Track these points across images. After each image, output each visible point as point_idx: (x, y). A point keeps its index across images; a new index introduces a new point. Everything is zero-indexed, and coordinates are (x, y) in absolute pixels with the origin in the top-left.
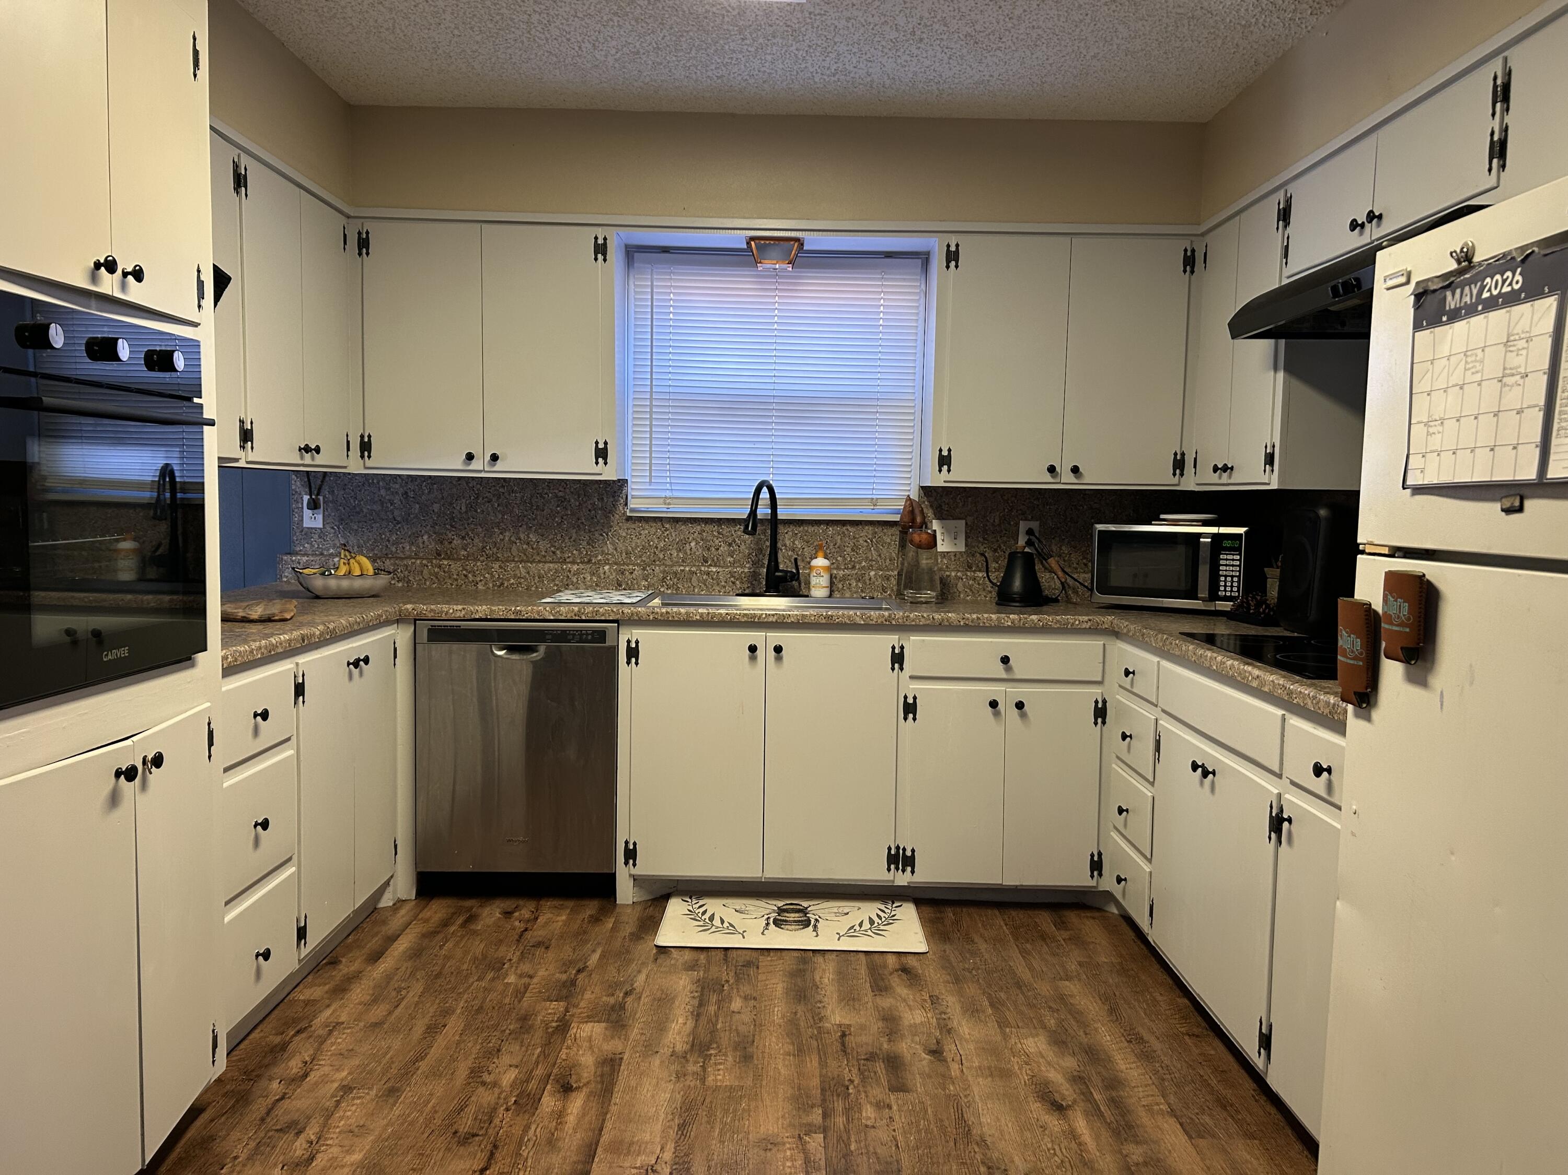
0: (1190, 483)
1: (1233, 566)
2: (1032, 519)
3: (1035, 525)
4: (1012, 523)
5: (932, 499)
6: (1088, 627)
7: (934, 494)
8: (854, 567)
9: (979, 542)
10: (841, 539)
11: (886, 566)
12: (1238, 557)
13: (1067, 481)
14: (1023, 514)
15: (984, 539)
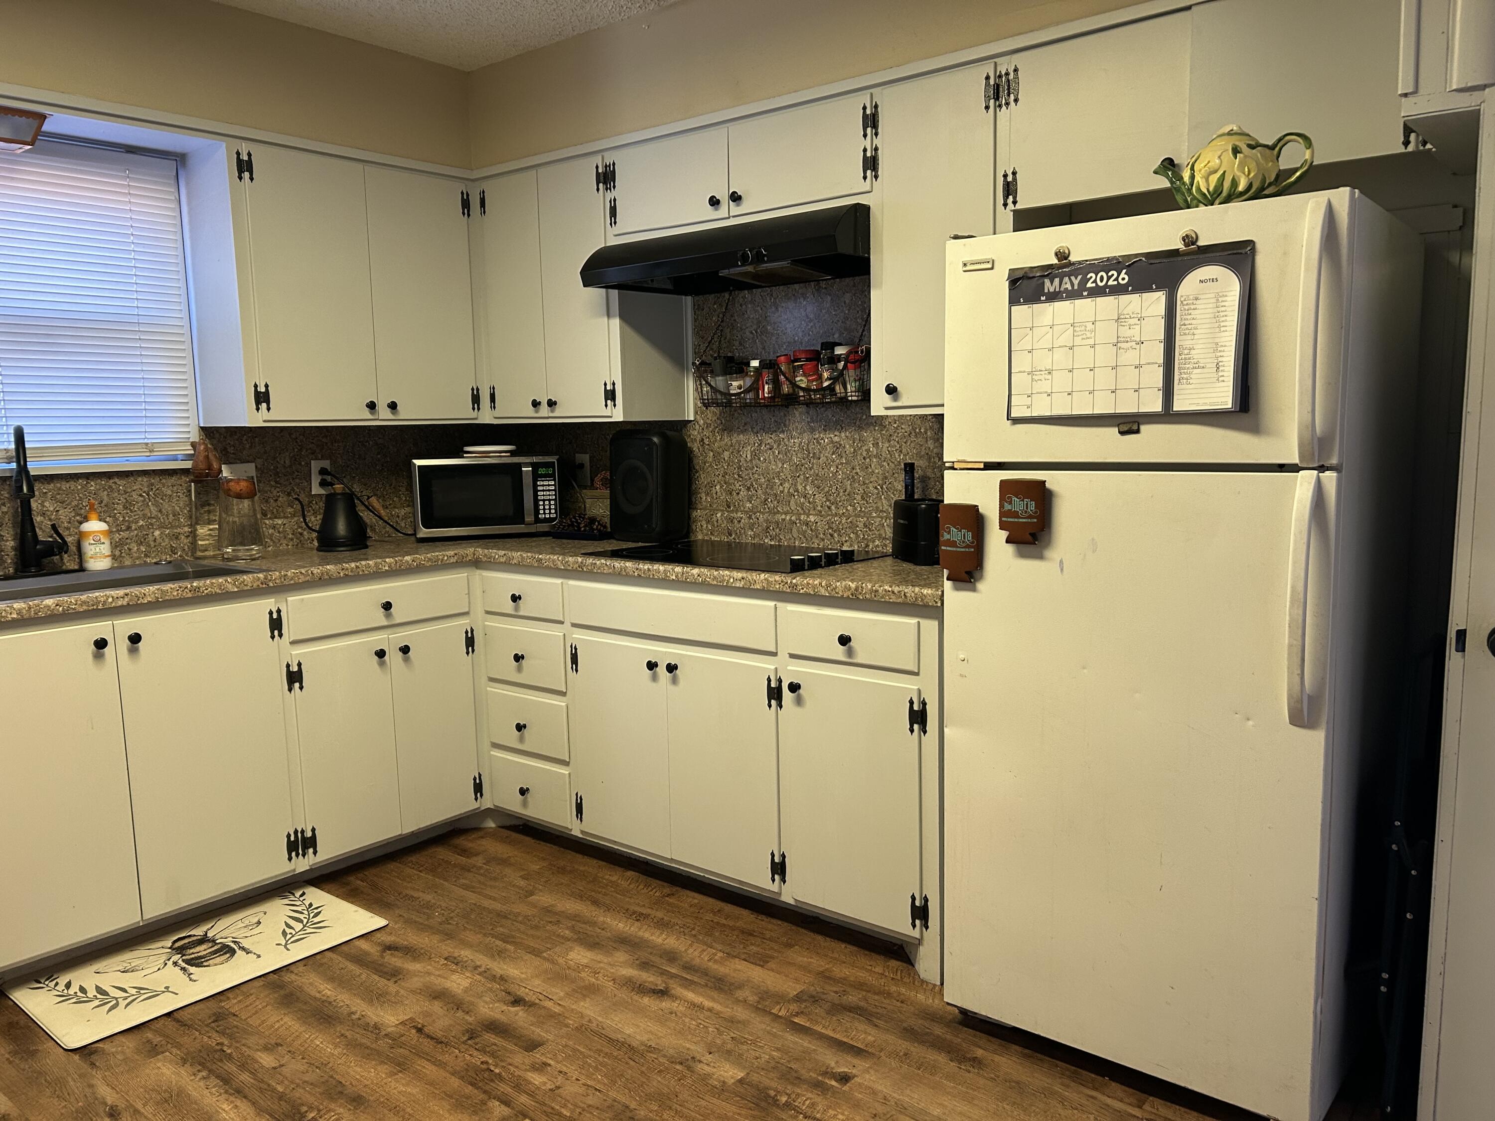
0: (486, 417)
1: (549, 490)
2: (323, 458)
3: (326, 464)
4: (303, 463)
5: (215, 442)
6: (455, 561)
7: (217, 435)
8: (129, 528)
9: (272, 486)
10: (108, 495)
11: (170, 523)
12: (553, 483)
13: (384, 417)
14: (313, 454)
15: (276, 482)
